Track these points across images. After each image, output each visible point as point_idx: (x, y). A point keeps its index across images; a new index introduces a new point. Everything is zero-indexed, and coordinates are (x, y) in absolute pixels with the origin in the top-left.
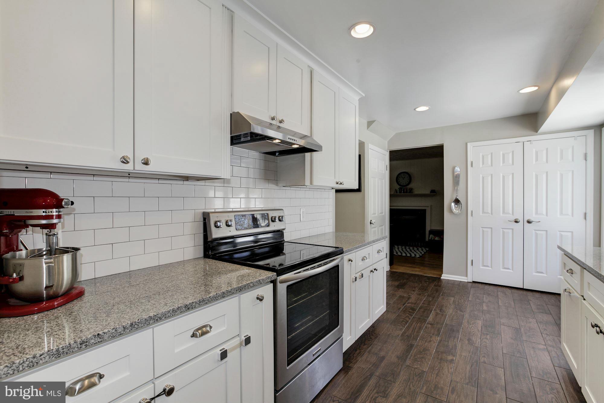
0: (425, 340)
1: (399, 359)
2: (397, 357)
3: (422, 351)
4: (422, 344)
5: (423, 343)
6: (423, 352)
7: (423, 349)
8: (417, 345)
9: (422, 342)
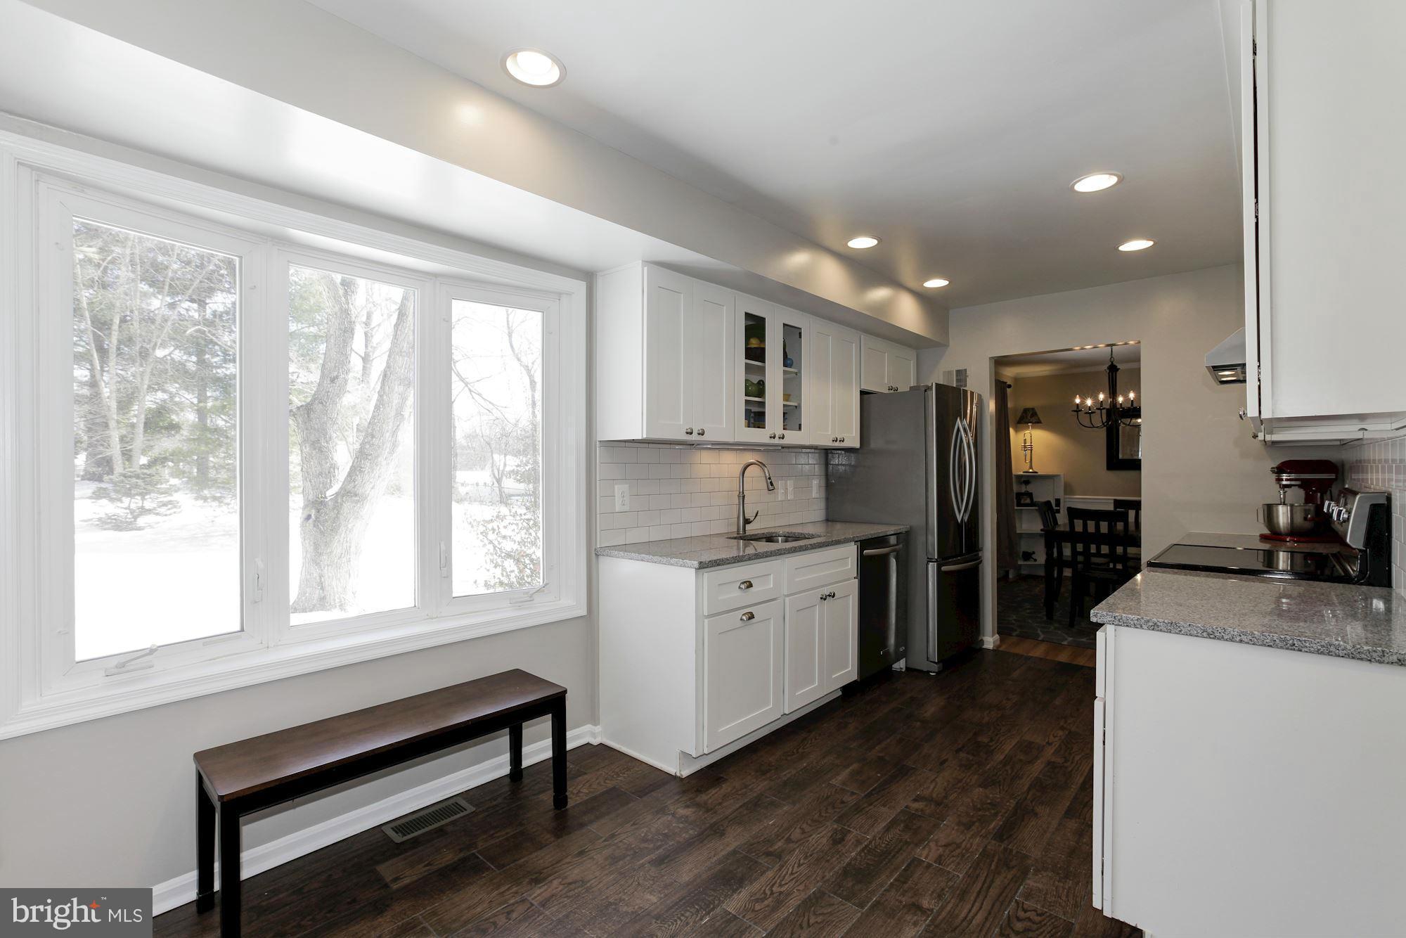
0: (958, 851)
1: (1033, 810)
2: (1036, 814)
3: (977, 824)
4: (971, 840)
5: (969, 841)
6: (975, 819)
7: (973, 828)
8: (984, 837)
9: (969, 845)
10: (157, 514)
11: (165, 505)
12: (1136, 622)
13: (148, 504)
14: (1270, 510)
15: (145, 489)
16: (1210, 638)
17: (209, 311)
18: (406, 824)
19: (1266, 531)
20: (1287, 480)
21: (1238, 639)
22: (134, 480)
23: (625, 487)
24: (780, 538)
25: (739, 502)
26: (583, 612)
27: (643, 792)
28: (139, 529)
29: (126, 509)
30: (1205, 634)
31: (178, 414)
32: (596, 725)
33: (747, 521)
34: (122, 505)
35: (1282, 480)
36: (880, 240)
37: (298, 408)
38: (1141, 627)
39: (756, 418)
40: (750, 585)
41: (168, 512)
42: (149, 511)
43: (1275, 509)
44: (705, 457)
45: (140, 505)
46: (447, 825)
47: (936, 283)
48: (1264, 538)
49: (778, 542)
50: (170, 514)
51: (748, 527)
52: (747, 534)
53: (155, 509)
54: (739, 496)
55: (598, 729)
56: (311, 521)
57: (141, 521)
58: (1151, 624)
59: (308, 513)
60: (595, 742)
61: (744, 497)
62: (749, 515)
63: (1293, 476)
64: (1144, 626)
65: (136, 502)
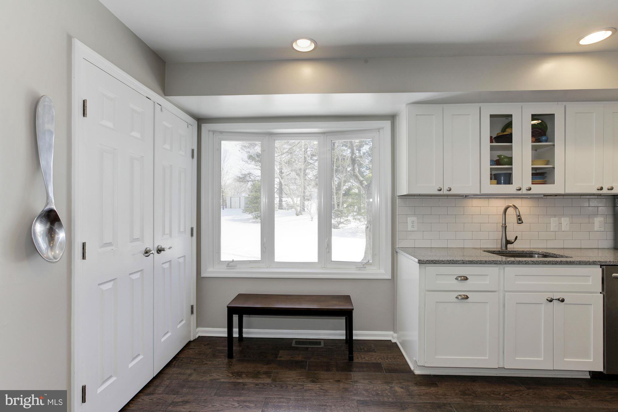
10: (344, 224)
11: (346, 221)
13: (342, 220)
15: (341, 215)
17: (361, 153)
18: (300, 342)
22: (338, 212)
23: (414, 219)
24: (536, 255)
25: (502, 230)
26: (389, 277)
27: (391, 370)
28: (339, 228)
29: (336, 221)
31: (354, 190)
32: (395, 333)
33: (508, 242)
34: (335, 220)
37: (366, 186)
40: (466, 279)
41: (347, 223)
42: (342, 223)
45: (340, 220)
46: (310, 347)
49: (535, 257)
50: (347, 224)
51: (509, 246)
52: (508, 250)
53: (343, 222)
54: (501, 226)
55: (395, 335)
56: (368, 229)
57: (340, 226)
59: (368, 225)
60: (394, 341)
61: (505, 227)
65: (339, 219)
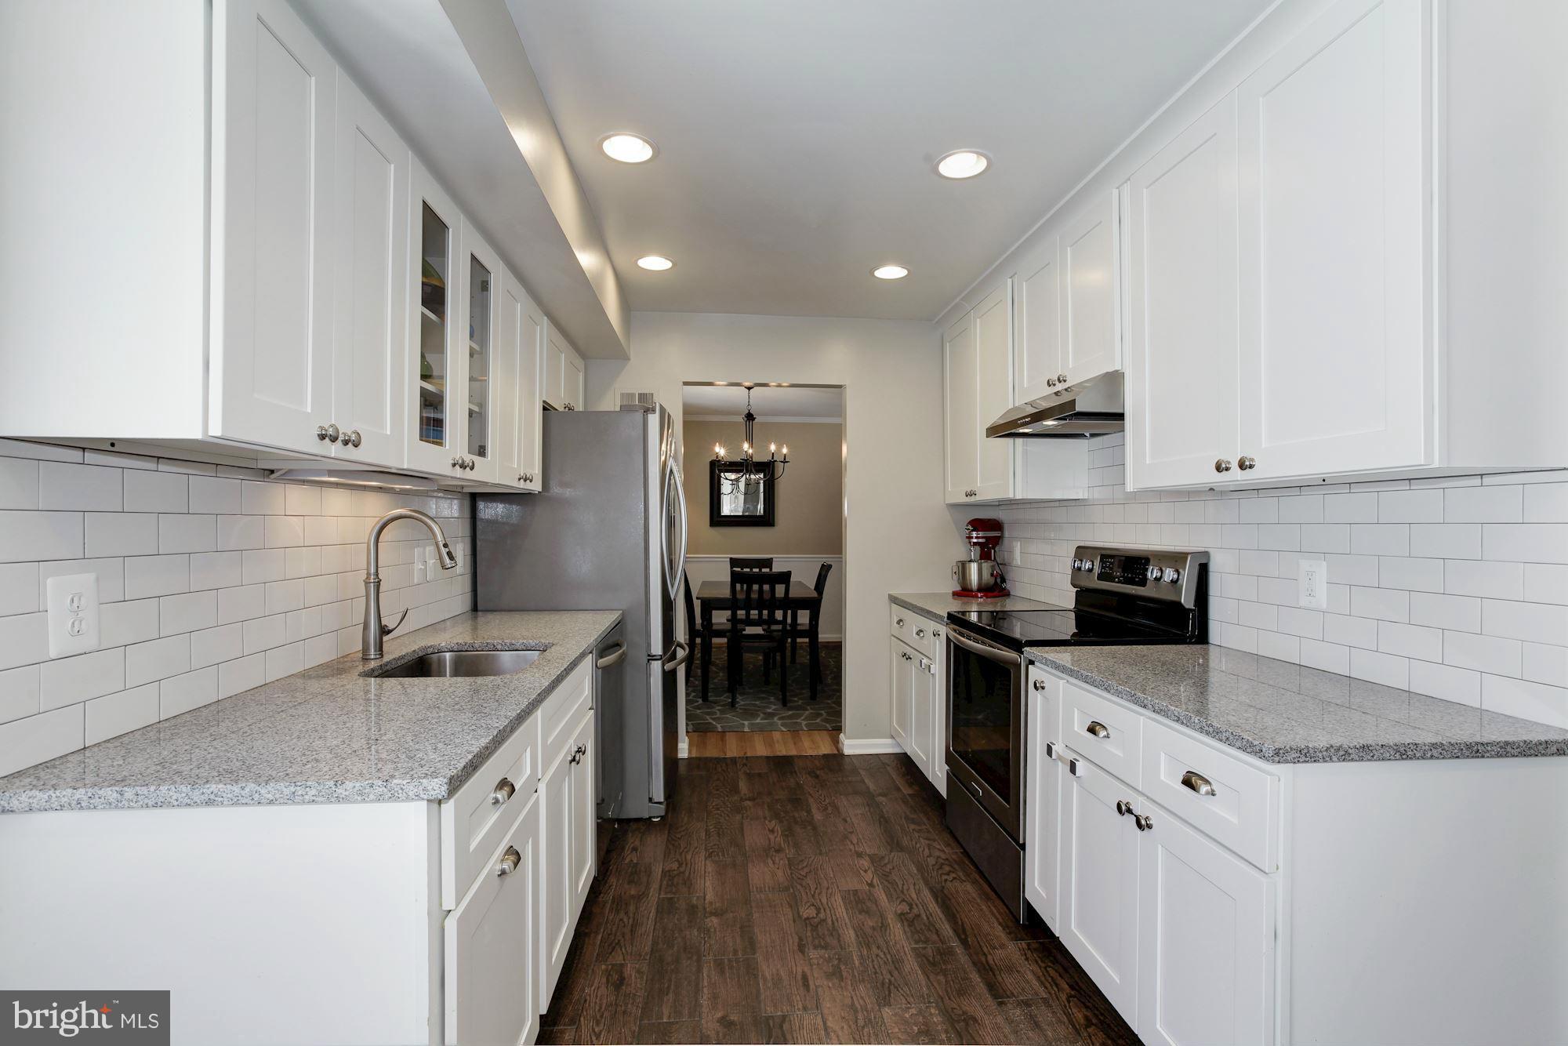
12: (1325, 753)
14: (963, 567)
16: (1403, 759)
19: (958, 588)
20: (976, 538)
21: (1429, 755)
30: (1398, 755)
33: (384, 631)
35: (972, 538)
36: (657, 152)
38: (1331, 759)
39: (432, 428)
43: (967, 565)
44: (294, 498)
47: (655, 263)
48: (956, 594)
51: (387, 644)
52: (384, 660)
54: (367, 583)
58: (1341, 753)
61: (378, 584)
62: (389, 621)
63: (981, 534)
64: (1334, 758)
